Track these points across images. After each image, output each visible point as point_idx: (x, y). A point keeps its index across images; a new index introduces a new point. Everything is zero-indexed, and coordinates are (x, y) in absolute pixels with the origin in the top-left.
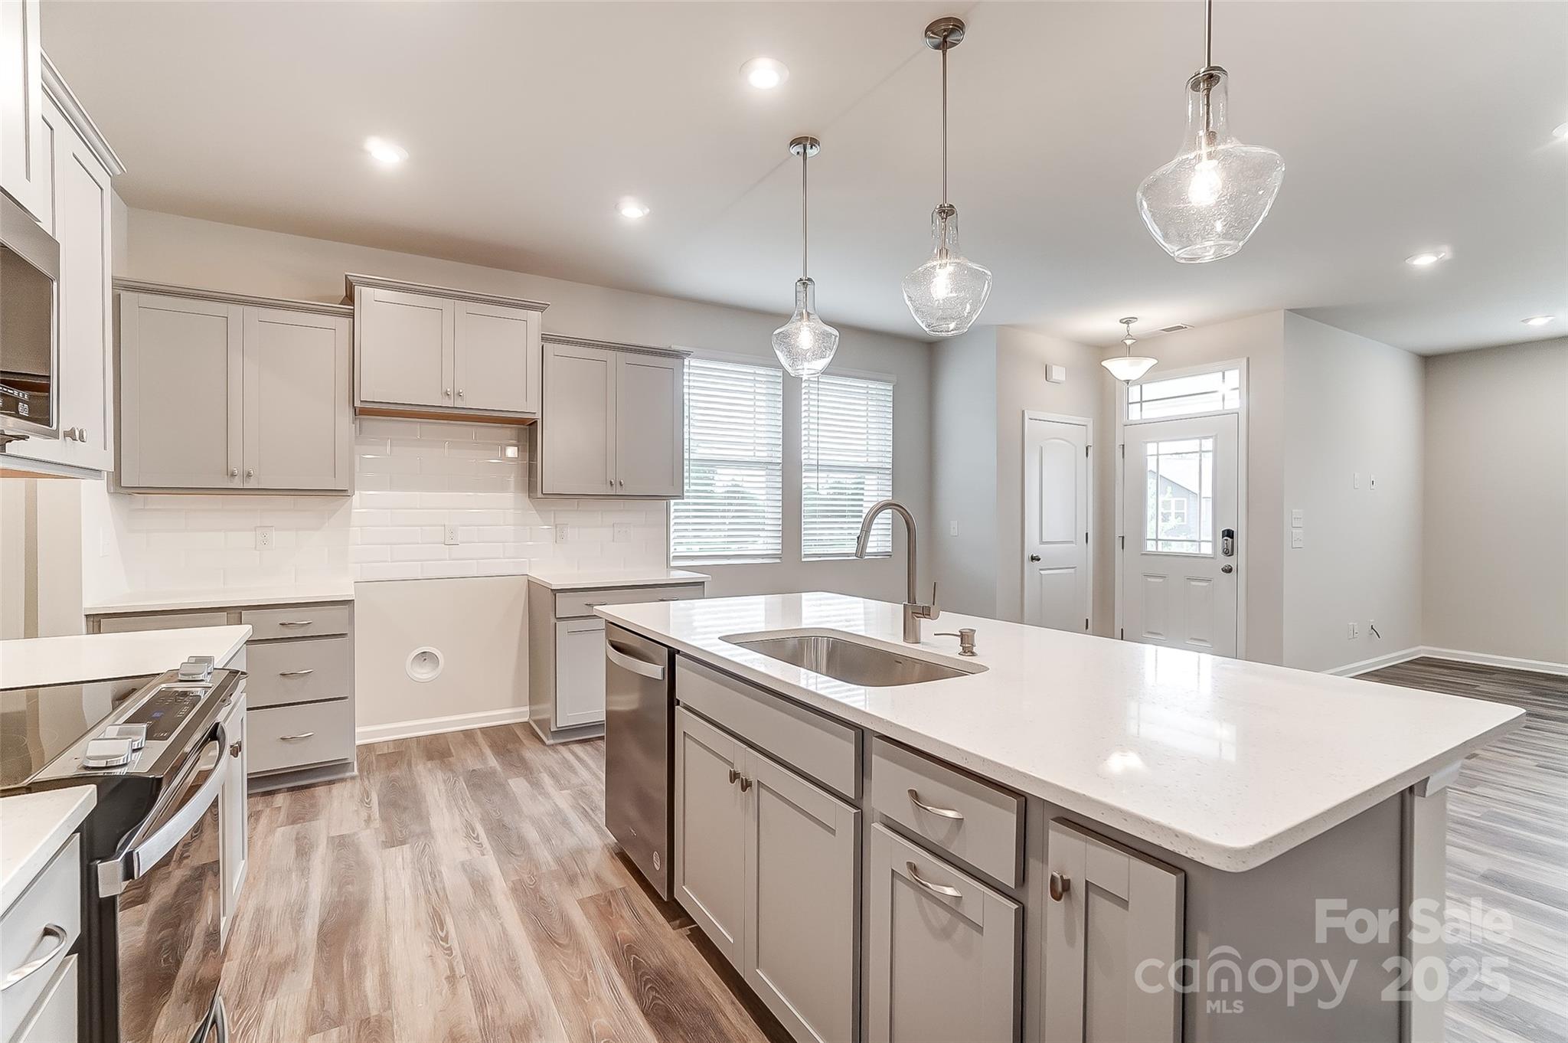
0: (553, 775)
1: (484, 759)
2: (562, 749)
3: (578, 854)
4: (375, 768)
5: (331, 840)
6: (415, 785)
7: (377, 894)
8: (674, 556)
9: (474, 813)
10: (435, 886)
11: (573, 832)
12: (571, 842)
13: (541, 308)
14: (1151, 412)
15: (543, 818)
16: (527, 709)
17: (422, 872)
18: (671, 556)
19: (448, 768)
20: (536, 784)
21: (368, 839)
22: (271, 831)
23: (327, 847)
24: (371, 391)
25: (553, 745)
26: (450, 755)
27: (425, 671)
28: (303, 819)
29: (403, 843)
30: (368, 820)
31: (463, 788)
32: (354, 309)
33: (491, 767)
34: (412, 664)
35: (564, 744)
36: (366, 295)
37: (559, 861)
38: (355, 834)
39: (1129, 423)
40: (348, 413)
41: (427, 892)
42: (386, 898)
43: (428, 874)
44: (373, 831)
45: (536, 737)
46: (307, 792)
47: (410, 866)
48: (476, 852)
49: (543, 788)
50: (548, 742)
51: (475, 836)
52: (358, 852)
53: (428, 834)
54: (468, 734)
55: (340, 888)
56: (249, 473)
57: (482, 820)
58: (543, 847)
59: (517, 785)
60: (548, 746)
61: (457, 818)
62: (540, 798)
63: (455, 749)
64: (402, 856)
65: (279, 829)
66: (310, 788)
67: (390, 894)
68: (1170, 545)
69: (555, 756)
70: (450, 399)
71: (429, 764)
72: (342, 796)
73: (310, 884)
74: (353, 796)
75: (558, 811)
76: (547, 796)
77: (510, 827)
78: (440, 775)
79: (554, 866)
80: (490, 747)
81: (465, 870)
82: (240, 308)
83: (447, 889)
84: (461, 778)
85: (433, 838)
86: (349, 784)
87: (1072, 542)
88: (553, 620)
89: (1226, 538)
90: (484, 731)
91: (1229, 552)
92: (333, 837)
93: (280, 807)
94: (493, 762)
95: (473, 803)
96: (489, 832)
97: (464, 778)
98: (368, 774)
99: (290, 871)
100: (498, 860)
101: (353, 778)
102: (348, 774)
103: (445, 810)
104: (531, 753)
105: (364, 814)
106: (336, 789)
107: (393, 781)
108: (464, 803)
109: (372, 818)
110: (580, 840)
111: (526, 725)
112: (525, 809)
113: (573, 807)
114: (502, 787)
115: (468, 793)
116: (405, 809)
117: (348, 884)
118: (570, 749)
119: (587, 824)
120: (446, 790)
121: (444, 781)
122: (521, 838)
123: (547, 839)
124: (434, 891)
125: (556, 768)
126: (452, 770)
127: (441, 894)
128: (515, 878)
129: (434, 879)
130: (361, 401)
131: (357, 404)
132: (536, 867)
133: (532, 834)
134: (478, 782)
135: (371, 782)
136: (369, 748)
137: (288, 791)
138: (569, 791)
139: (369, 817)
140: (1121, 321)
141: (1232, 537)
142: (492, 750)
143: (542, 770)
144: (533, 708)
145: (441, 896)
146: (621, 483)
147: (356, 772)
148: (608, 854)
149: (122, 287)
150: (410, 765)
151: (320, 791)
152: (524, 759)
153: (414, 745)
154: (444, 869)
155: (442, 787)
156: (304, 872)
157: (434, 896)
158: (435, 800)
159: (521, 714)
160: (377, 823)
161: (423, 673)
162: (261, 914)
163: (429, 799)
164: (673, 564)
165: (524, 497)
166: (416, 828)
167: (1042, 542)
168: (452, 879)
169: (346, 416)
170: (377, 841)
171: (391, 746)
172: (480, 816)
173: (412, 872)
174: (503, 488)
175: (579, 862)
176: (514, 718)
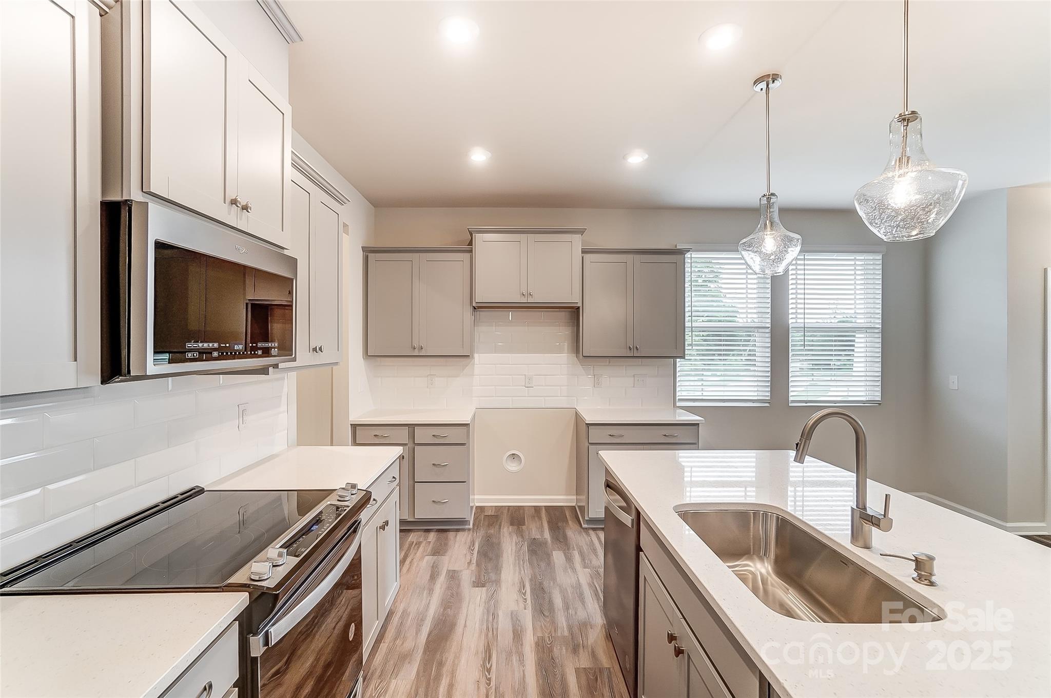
0: (581, 554)
1: (542, 532)
2: (591, 532)
3: (585, 625)
4: (481, 525)
5: (449, 571)
6: (500, 543)
7: (461, 622)
8: (679, 399)
9: (527, 572)
10: (493, 625)
11: (584, 606)
12: (581, 615)
13: (581, 232)
15: (568, 588)
16: (575, 497)
17: (488, 611)
18: (677, 398)
19: (520, 533)
20: (569, 559)
21: (467, 577)
22: (422, 558)
23: (445, 577)
24: (481, 296)
25: (586, 528)
26: (524, 524)
27: (514, 465)
28: (439, 553)
29: (483, 586)
30: (470, 563)
31: (526, 552)
32: (472, 248)
33: (545, 539)
34: (506, 460)
35: (594, 529)
36: (479, 238)
37: (570, 628)
38: (461, 571)
40: (470, 309)
41: (488, 628)
42: (465, 626)
43: (491, 613)
44: (470, 571)
45: (576, 518)
46: (444, 535)
47: (483, 605)
48: (522, 605)
49: (573, 564)
50: (584, 526)
51: (524, 592)
52: (459, 585)
53: (498, 582)
54: (537, 509)
55: (444, 610)
56: (422, 346)
57: (531, 580)
58: (563, 614)
59: (558, 557)
60: (583, 529)
61: (517, 574)
62: (570, 572)
63: (527, 521)
64: (480, 594)
65: (426, 557)
66: (446, 532)
67: (468, 624)
69: (586, 538)
70: (525, 297)
71: (511, 528)
72: (461, 540)
73: (431, 601)
74: (466, 543)
75: (579, 585)
76: (574, 570)
77: (546, 590)
78: (515, 538)
79: (566, 633)
80: (547, 522)
81: (512, 618)
82: (418, 254)
83: (499, 629)
84: (526, 543)
85: (500, 586)
86: (466, 533)
88: (587, 444)
90: (547, 508)
92: (450, 570)
93: (430, 542)
94: (547, 535)
95: (528, 565)
96: (533, 590)
97: (527, 544)
98: (477, 529)
99: (424, 589)
100: (533, 616)
101: (469, 530)
102: (467, 527)
103: (511, 566)
104: (572, 533)
105: (468, 558)
106: (460, 534)
107: (488, 537)
108: (523, 563)
109: (472, 562)
110: (588, 616)
111: (573, 508)
112: (558, 579)
113: (589, 584)
114: (548, 556)
115: (527, 556)
116: (491, 559)
117: (449, 608)
118: (596, 534)
119: (596, 601)
120: (516, 551)
121: (516, 544)
122: (551, 602)
123: (567, 607)
124: (491, 629)
125: (585, 548)
126: (522, 537)
127: (495, 633)
128: (540, 634)
129: (493, 619)
130: (476, 303)
131: (474, 304)
132: (555, 631)
133: (558, 601)
134: (537, 550)
135: (478, 534)
136: (481, 509)
137: (436, 531)
138: (589, 570)
139: (471, 561)
142: (549, 525)
143: (575, 549)
144: (578, 497)
145: (494, 635)
146: (637, 347)
147: (471, 526)
148: (604, 633)
149: (368, 251)
150: (500, 526)
151: (451, 535)
152: (566, 535)
153: (505, 511)
154: (501, 613)
155: (514, 548)
156: (431, 591)
157: (491, 633)
158: (508, 556)
159: (570, 501)
160: (473, 567)
161: (513, 467)
162: (405, 613)
163: (505, 555)
164: (678, 404)
165: (573, 357)
166: (493, 576)
168: (504, 624)
169: (468, 311)
170: (471, 580)
171: (494, 510)
172: (530, 577)
173: (483, 610)
174: (560, 351)
175: (583, 634)
176: (566, 502)
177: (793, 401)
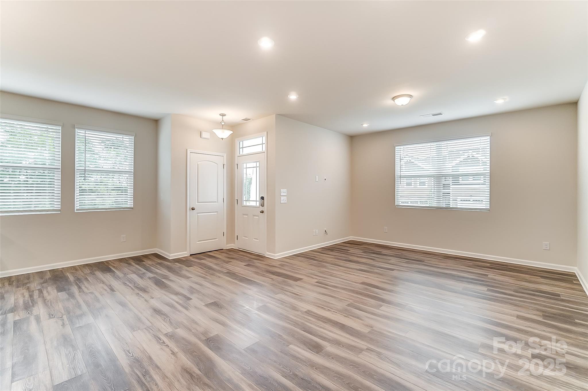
14: (246, 151)
39: (240, 155)
68: (249, 203)
87: (216, 202)
89: (261, 200)
91: (262, 205)
140: (220, 115)
141: (263, 199)
167: (198, 202)
177: (77, 210)
